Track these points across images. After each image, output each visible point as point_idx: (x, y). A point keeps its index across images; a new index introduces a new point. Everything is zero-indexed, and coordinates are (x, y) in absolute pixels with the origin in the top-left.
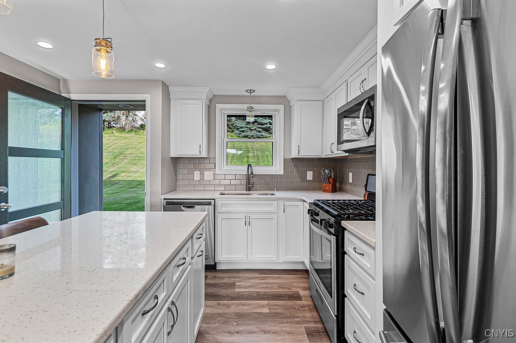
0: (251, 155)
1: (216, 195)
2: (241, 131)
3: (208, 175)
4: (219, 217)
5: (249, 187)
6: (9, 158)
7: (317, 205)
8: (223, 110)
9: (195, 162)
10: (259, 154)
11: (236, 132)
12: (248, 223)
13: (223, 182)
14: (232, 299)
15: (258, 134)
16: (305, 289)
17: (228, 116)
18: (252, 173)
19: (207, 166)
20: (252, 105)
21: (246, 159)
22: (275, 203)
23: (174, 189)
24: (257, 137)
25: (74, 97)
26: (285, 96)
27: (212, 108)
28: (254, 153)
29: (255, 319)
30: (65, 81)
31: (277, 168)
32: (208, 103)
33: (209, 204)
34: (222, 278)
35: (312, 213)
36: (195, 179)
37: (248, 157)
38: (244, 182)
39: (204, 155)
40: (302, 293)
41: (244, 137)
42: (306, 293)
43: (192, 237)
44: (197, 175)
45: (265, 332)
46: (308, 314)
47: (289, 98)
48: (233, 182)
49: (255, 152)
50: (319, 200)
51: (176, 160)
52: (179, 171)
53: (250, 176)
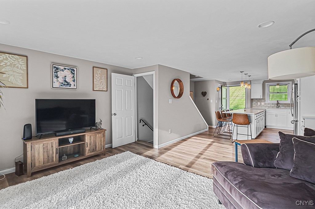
3: (263, 104)
4: (267, 114)
5: (278, 107)
9: (259, 100)
12: (276, 116)
19: (262, 101)
23: (252, 107)
30: (226, 82)
31: (289, 101)
38: (276, 106)
39: (262, 98)
44: (259, 103)
48: (272, 106)
51: (252, 100)
52: (253, 102)
53: (278, 104)
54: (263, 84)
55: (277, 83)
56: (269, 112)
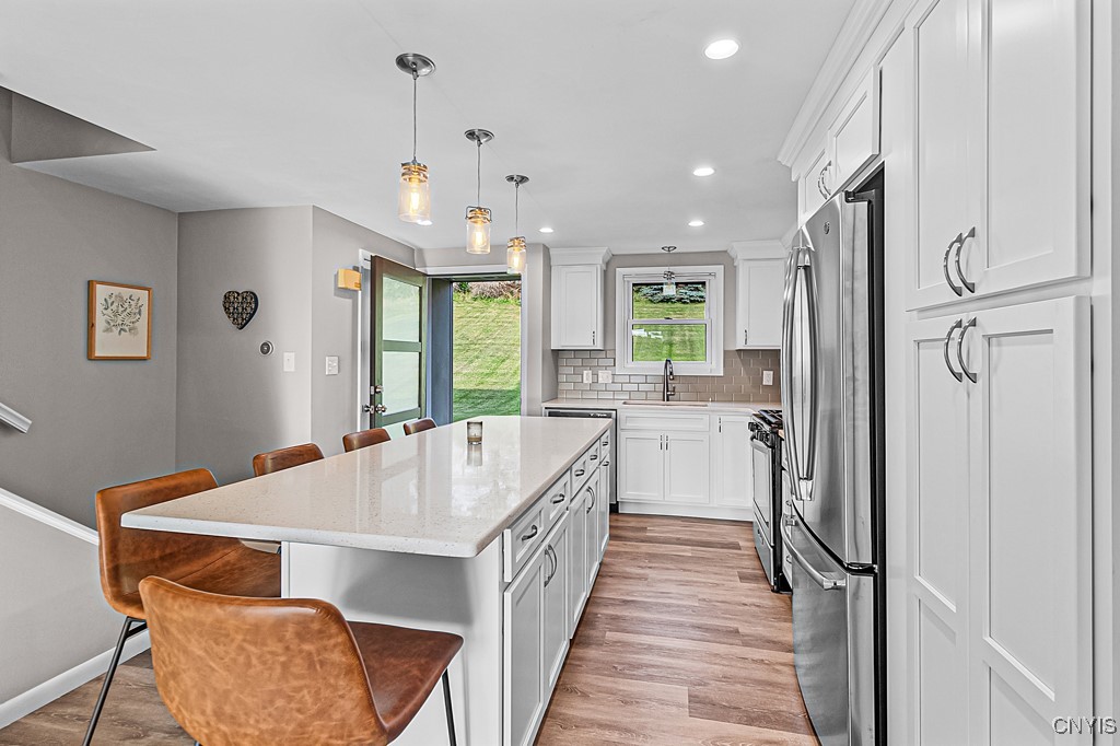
0: (677, 339)
1: (618, 405)
2: (655, 289)
3: (604, 376)
4: (622, 435)
5: (668, 396)
6: (384, 353)
7: (763, 419)
8: (625, 276)
9: (585, 356)
10: (694, 338)
11: (645, 292)
12: (665, 446)
13: (626, 387)
14: (643, 541)
15: (694, 293)
16: (748, 540)
17: (634, 285)
18: (671, 373)
19: (602, 362)
20: (672, 269)
21: (666, 347)
22: (706, 418)
23: (555, 398)
24: (691, 301)
25: (431, 271)
26: (726, 252)
27: (610, 274)
28: (684, 335)
29: (672, 559)
30: (421, 251)
31: (712, 365)
32: (604, 268)
33: (609, 416)
34: (628, 522)
35: (753, 427)
36: (585, 381)
37: (671, 344)
38: (660, 387)
39: (599, 346)
40: (741, 544)
41: (662, 301)
42: (749, 544)
43: (570, 469)
44: (587, 375)
45: (684, 570)
46: (747, 563)
47: (732, 254)
48: (642, 387)
49: (687, 333)
50: (766, 411)
51: (556, 353)
52: (561, 370)
53: (669, 377)
54: (605, 273)
55: (667, 269)
56: (629, 425)
